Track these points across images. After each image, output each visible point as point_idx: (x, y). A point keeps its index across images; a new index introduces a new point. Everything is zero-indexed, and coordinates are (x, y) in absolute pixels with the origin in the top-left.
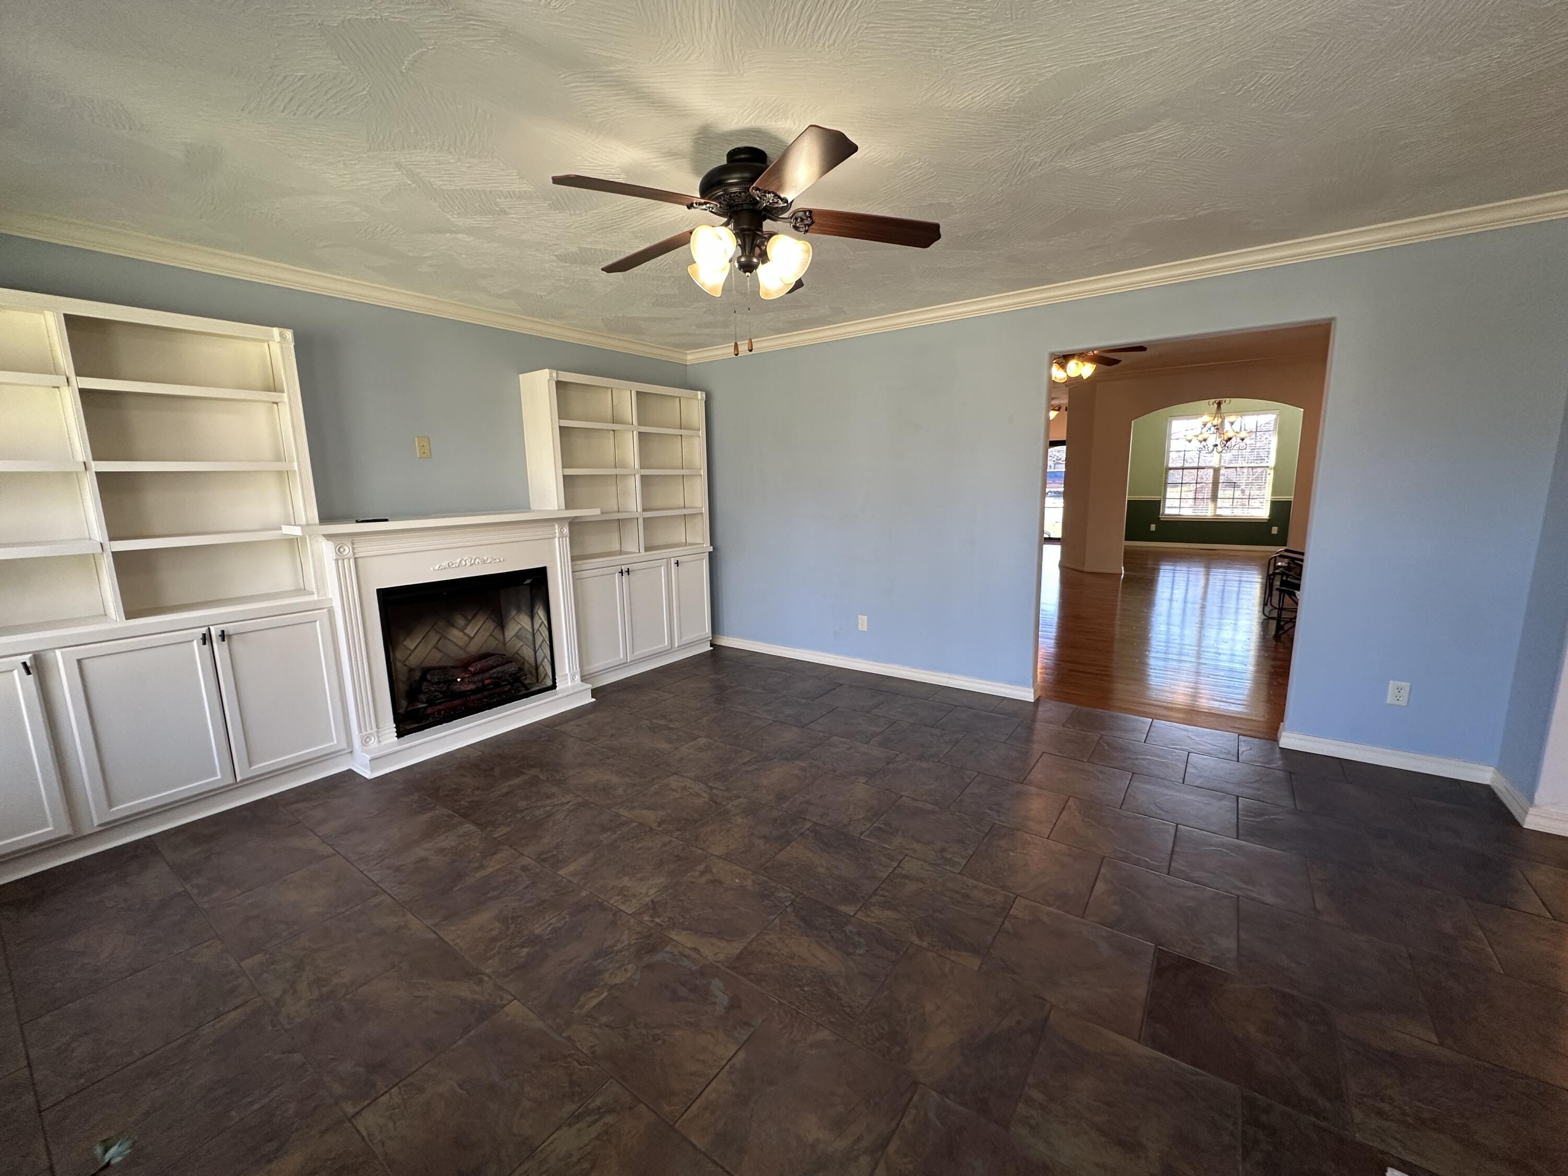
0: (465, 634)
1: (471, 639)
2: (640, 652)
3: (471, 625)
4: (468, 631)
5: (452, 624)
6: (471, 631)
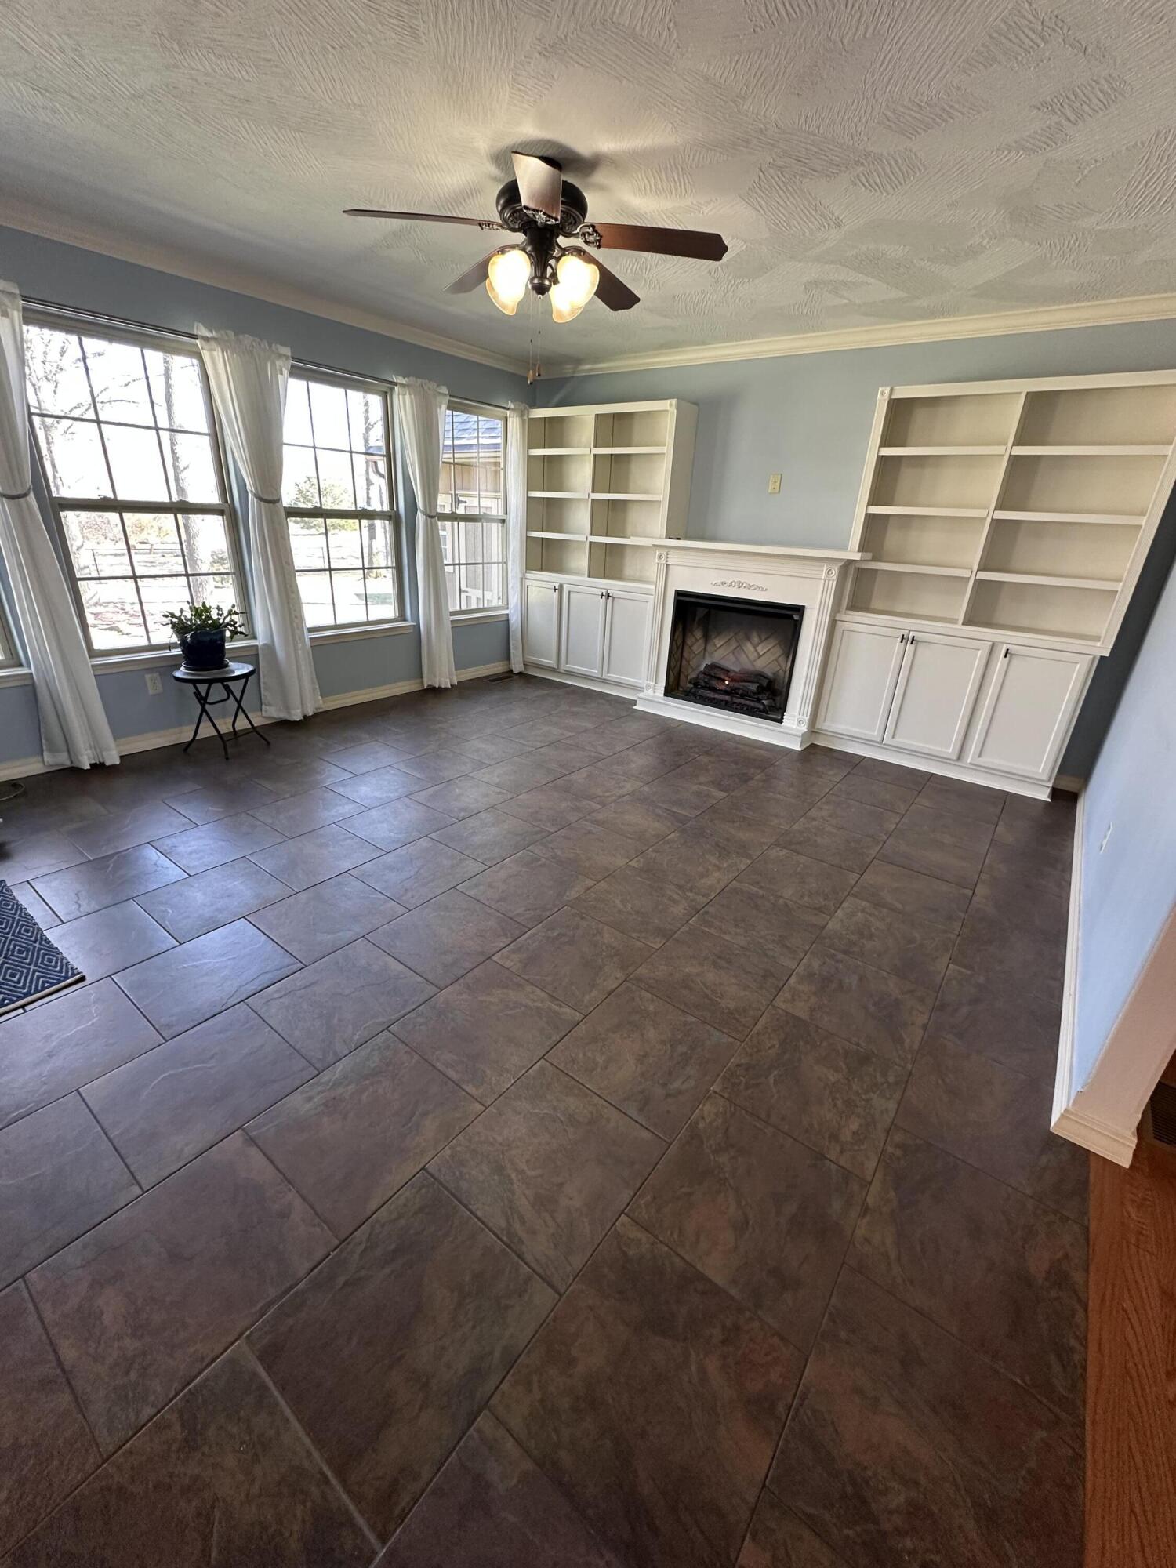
0: (756, 651)
1: (760, 656)
2: (900, 740)
3: (763, 644)
4: (759, 648)
5: (748, 638)
6: (761, 649)
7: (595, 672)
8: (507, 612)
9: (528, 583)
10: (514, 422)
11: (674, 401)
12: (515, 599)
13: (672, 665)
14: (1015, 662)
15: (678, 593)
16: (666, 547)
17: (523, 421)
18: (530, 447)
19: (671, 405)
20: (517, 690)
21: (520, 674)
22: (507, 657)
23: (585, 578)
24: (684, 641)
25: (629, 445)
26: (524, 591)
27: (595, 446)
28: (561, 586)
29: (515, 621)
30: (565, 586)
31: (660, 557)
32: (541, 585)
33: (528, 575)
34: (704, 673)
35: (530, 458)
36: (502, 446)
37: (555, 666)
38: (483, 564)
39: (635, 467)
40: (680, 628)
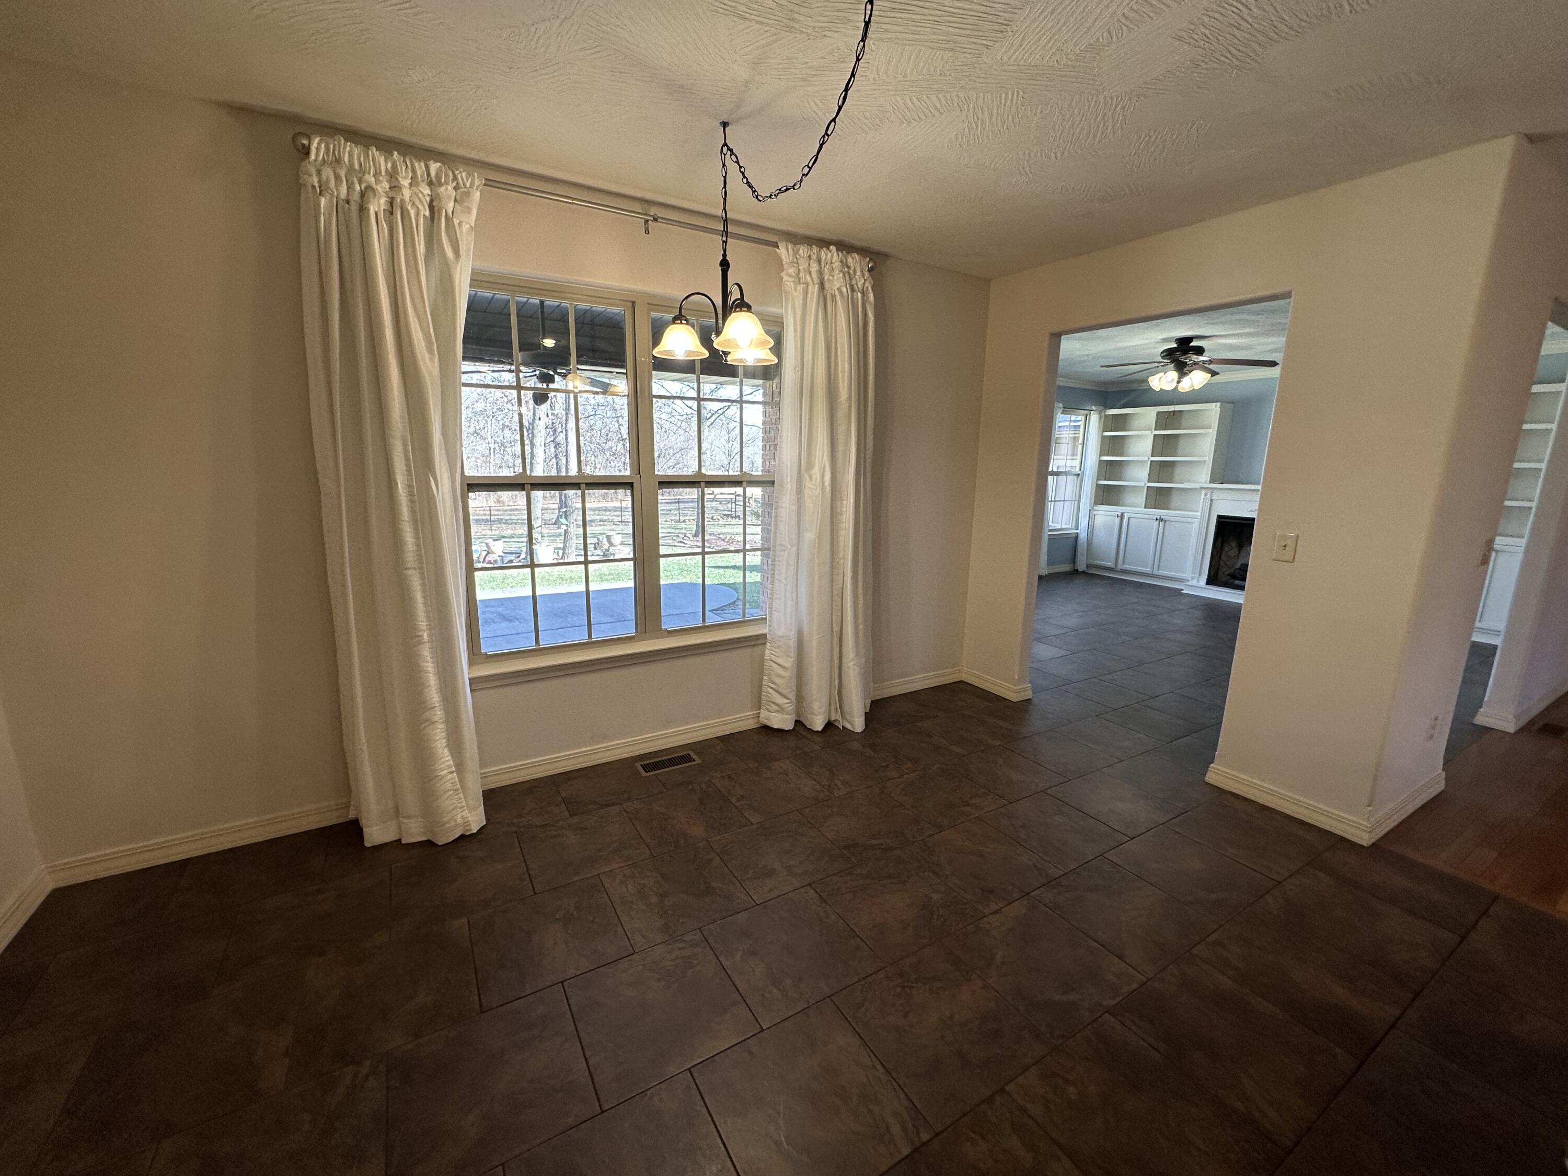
7: (1147, 570)
8: (1077, 531)
9: (1095, 512)
10: (1094, 418)
11: (1218, 404)
12: (1084, 523)
13: (1213, 564)
14: (1499, 554)
15: (1219, 517)
16: (1211, 488)
17: (1100, 418)
18: (1104, 431)
19: (1216, 406)
20: (1078, 582)
21: (1083, 572)
22: (1074, 560)
23: (1143, 509)
24: (1222, 549)
25: (1179, 429)
26: (1091, 518)
27: (1155, 430)
28: (1122, 514)
29: (1083, 536)
30: (1126, 514)
31: (1206, 495)
32: (1105, 515)
33: (1095, 508)
34: (1240, 569)
35: (1103, 437)
36: (1082, 429)
37: (1113, 566)
38: (1064, 501)
39: (1182, 442)
40: (1220, 540)
